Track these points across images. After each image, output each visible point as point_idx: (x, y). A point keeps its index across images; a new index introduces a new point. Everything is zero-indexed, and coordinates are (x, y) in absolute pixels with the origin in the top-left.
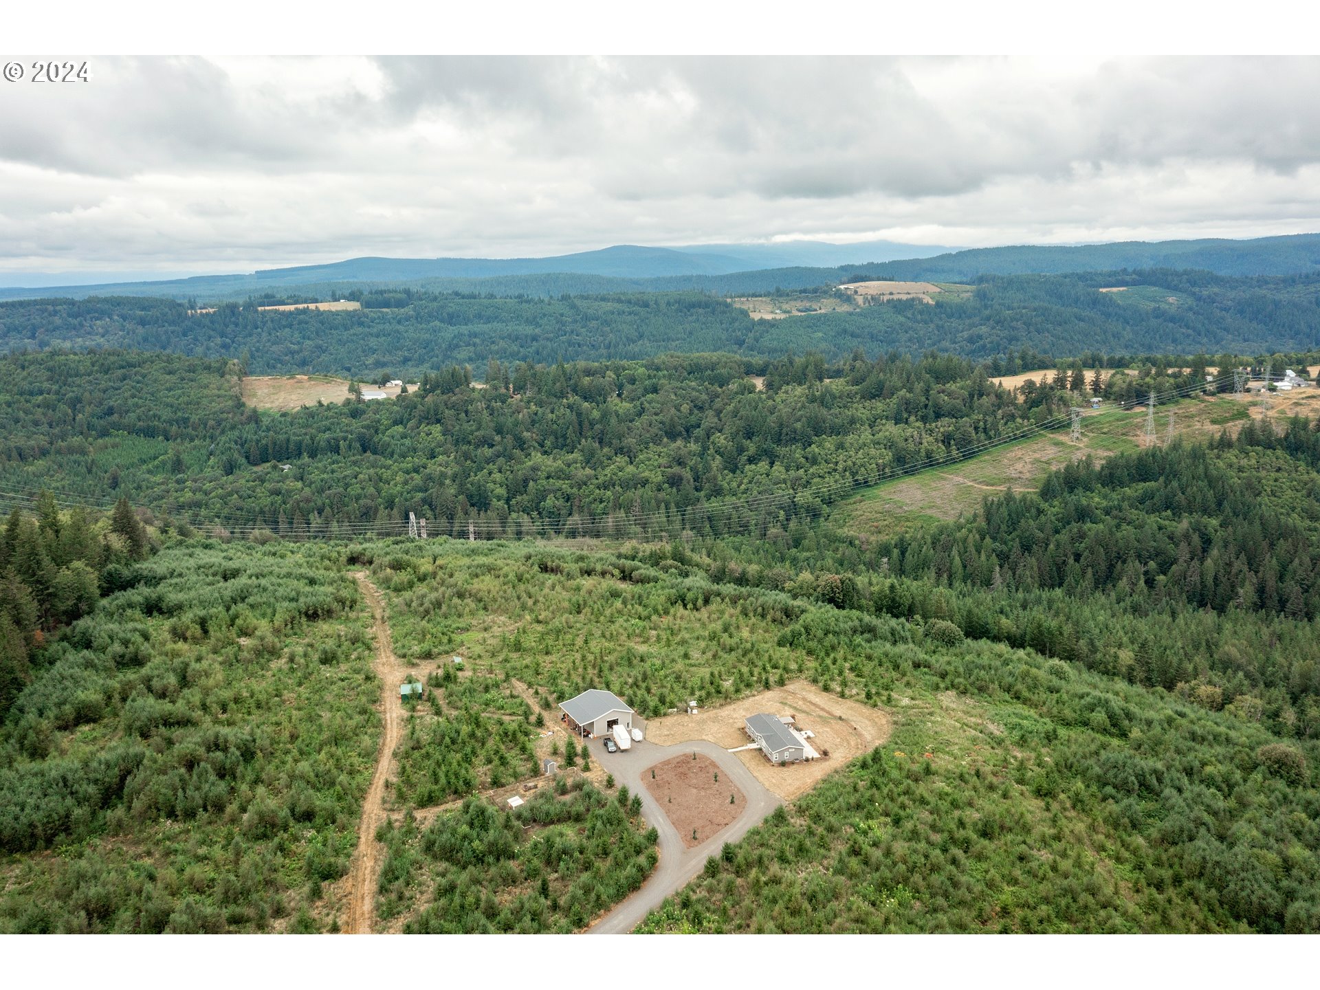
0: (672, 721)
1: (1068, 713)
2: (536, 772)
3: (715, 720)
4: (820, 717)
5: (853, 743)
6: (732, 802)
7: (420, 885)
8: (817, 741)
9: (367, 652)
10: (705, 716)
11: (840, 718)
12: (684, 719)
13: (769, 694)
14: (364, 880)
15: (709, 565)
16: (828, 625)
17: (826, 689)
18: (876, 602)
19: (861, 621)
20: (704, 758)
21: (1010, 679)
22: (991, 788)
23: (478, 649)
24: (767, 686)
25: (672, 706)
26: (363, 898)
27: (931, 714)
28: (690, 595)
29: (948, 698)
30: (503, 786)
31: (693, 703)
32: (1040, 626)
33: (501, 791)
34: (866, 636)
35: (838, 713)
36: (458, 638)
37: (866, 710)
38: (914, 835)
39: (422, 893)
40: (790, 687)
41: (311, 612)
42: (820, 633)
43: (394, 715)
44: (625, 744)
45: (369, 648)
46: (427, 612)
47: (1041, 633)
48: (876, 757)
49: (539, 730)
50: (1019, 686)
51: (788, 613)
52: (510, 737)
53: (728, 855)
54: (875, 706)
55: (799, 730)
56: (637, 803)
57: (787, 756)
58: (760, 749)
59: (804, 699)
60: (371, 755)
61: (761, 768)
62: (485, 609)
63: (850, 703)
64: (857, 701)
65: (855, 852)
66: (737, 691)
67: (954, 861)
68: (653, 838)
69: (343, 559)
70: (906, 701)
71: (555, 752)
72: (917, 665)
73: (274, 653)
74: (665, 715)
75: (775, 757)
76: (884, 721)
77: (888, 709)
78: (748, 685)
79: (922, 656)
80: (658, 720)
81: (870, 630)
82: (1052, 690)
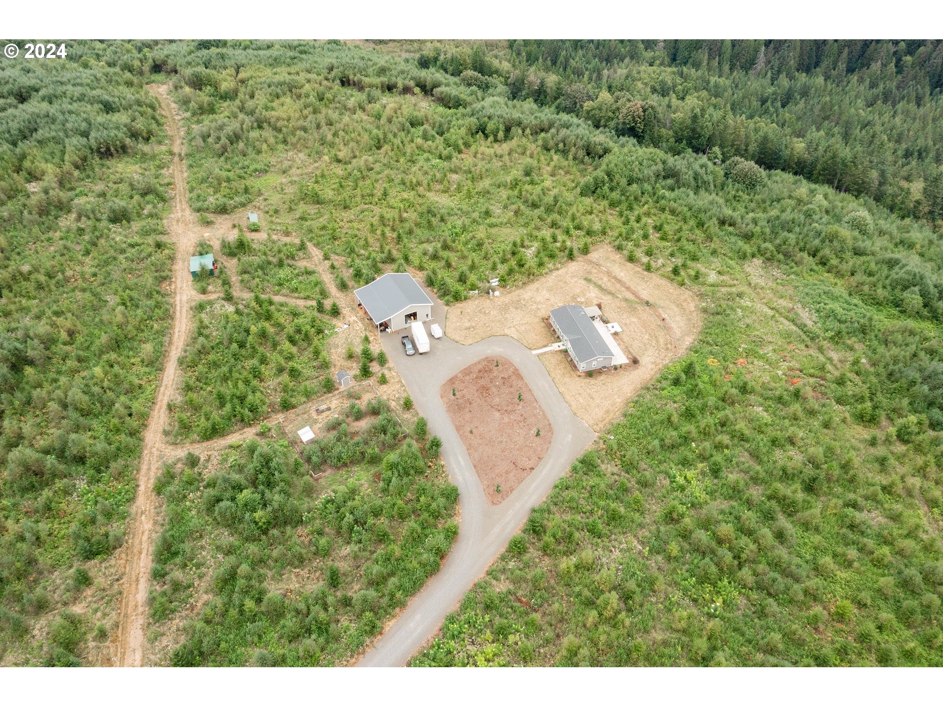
0: (473, 305)
1: (881, 293)
2: (329, 387)
3: (518, 305)
4: (626, 300)
5: (661, 341)
6: (538, 434)
7: (198, 566)
8: (626, 339)
9: (160, 205)
10: (507, 299)
11: (647, 303)
12: (485, 303)
13: (573, 266)
14: (140, 553)
15: (508, 72)
16: (632, 170)
17: (631, 259)
18: (676, 132)
19: (664, 162)
20: (507, 364)
21: (817, 242)
22: (812, 413)
23: (275, 199)
24: (571, 257)
25: (473, 287)
26: (137, 580)
27: (740, 295)
28: (491, 126)
29: (754, 268)
30: (294, 407)
31: (495, 282)
33: (291, 414)
34: (670, 181)
35: (645, 295)
36: (255, 183)
37: (672, 289)
38: (735, 492)
39: (200, 577)
40: (594, 255)
41: (103, 150)
42: (624, 181)
43: (185, 298)
44: (423, 344)
45: (163, 200)
46: (224, 150)
48: (689, 370)
49: (335, 321)
50: (826, 251)
51: (592, 153)
52: (301, 337)
53: (535, 528)
54: (682, 284)
55: (606, 322)
56: (436, 444)
57: (595, 365)
58: (566, 351)
59: (609, 273)
60: (155, 364)
61: (567, 380)
62: (285, 142)
63: (655, 279)
64: (663, 276)
65: (671, 518)
66: (541, 264)
67: (780, 536)
68: (452, 496)
69: (146, 68)
70: (713, 277)
71: (350, 356)
72: (722, 222)
73: (63, 207)
74: (466, 299)
75: (582, 366)
76: (692, 307)
77: (696, 288)
78: (552, 256)
79: (728, 212)
80: (459, 305)
81: (673, 174)
82: (858, 252)
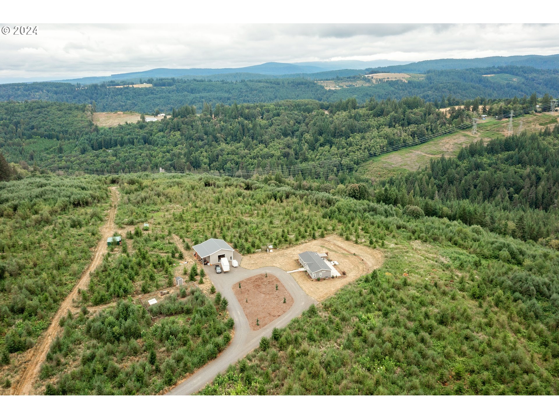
0: (257, 257)
1: (486, 252)
2: (170, 284)
3: (282, 255)
4: (343, 254)
5: (361, 268)
6: (285, 302)
7: (74, 355)
8: (340, 267)
9: (99, 222)
10: (277, 253)
11: (354, 254)
12: (265, 255)
13: (315, 242)
14: (42, 352)
15: (293, 184)
16: (351, 207)
17: (347, 239)
18: (377, 198)
19: (369, 205)
20: (272, 276)
21: (451, 234)
22: (444, 293)
23: (160, 220)
24: (314, 238)
25: (258, 247)
26: (37, 363)
27: (407, 252)
28: (279, 195)
29: (416, 244)
30: (149, 292)
31: (271, 247)
32: (464, 210)
33: (147, 295)
34: (371, 213)
35: (353, 252)
36: (150, 215)
37: (370, 250)
38: (397, 323)
39: (74, 361)
40: (327, 238)
41: (76, 203)
42: (346, 211)
43: (101, 253)
44: (226, 268)
45: (101, 220)
46: (138, 202)
47: (465, 213)
48: (374, 275)
49: (180, 261)
50: (456, 238)
51: (330, 202)
52: (160, 265)
53: (276, 336)
54: (375, 248)
55: (330, 261)
56: (225, 303)
57: (321, 275)
58: (306, 271)
59: (334, 244)
60: (77, 276)
61: (305, 282)
62: (170, 201)
63: (360, 246)
64: (364, 245)
65: (358, 334)
66: (297, 240)
67: (423, 341)
68: (231, 325)
69: (108, 181)
70: (392, 245)
71: (185, 273)
72: (399, 227)
73: (48, 222)
74: (254, 253)
75: (314, 276)
76: (380, 256)
77: (382, 249)
78: (303, 237)
79: (401, 222)
80: (249, 255)
81: (374, 210)
82: (475, 240)
